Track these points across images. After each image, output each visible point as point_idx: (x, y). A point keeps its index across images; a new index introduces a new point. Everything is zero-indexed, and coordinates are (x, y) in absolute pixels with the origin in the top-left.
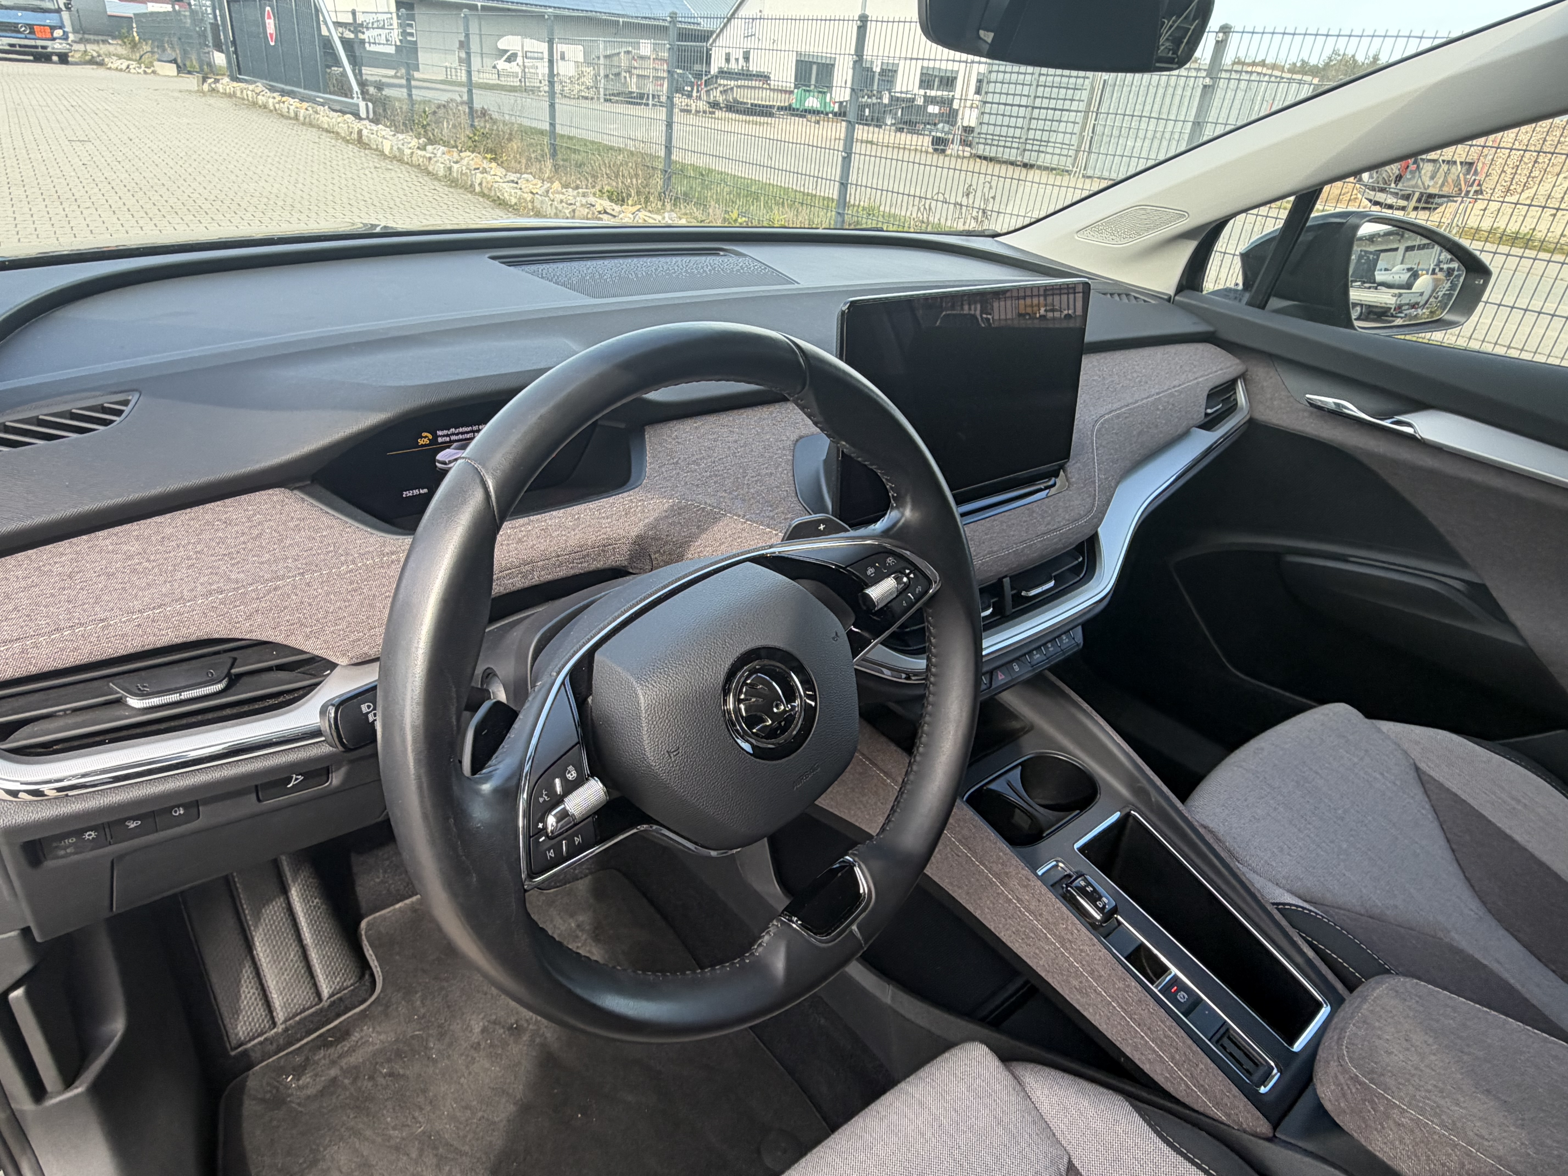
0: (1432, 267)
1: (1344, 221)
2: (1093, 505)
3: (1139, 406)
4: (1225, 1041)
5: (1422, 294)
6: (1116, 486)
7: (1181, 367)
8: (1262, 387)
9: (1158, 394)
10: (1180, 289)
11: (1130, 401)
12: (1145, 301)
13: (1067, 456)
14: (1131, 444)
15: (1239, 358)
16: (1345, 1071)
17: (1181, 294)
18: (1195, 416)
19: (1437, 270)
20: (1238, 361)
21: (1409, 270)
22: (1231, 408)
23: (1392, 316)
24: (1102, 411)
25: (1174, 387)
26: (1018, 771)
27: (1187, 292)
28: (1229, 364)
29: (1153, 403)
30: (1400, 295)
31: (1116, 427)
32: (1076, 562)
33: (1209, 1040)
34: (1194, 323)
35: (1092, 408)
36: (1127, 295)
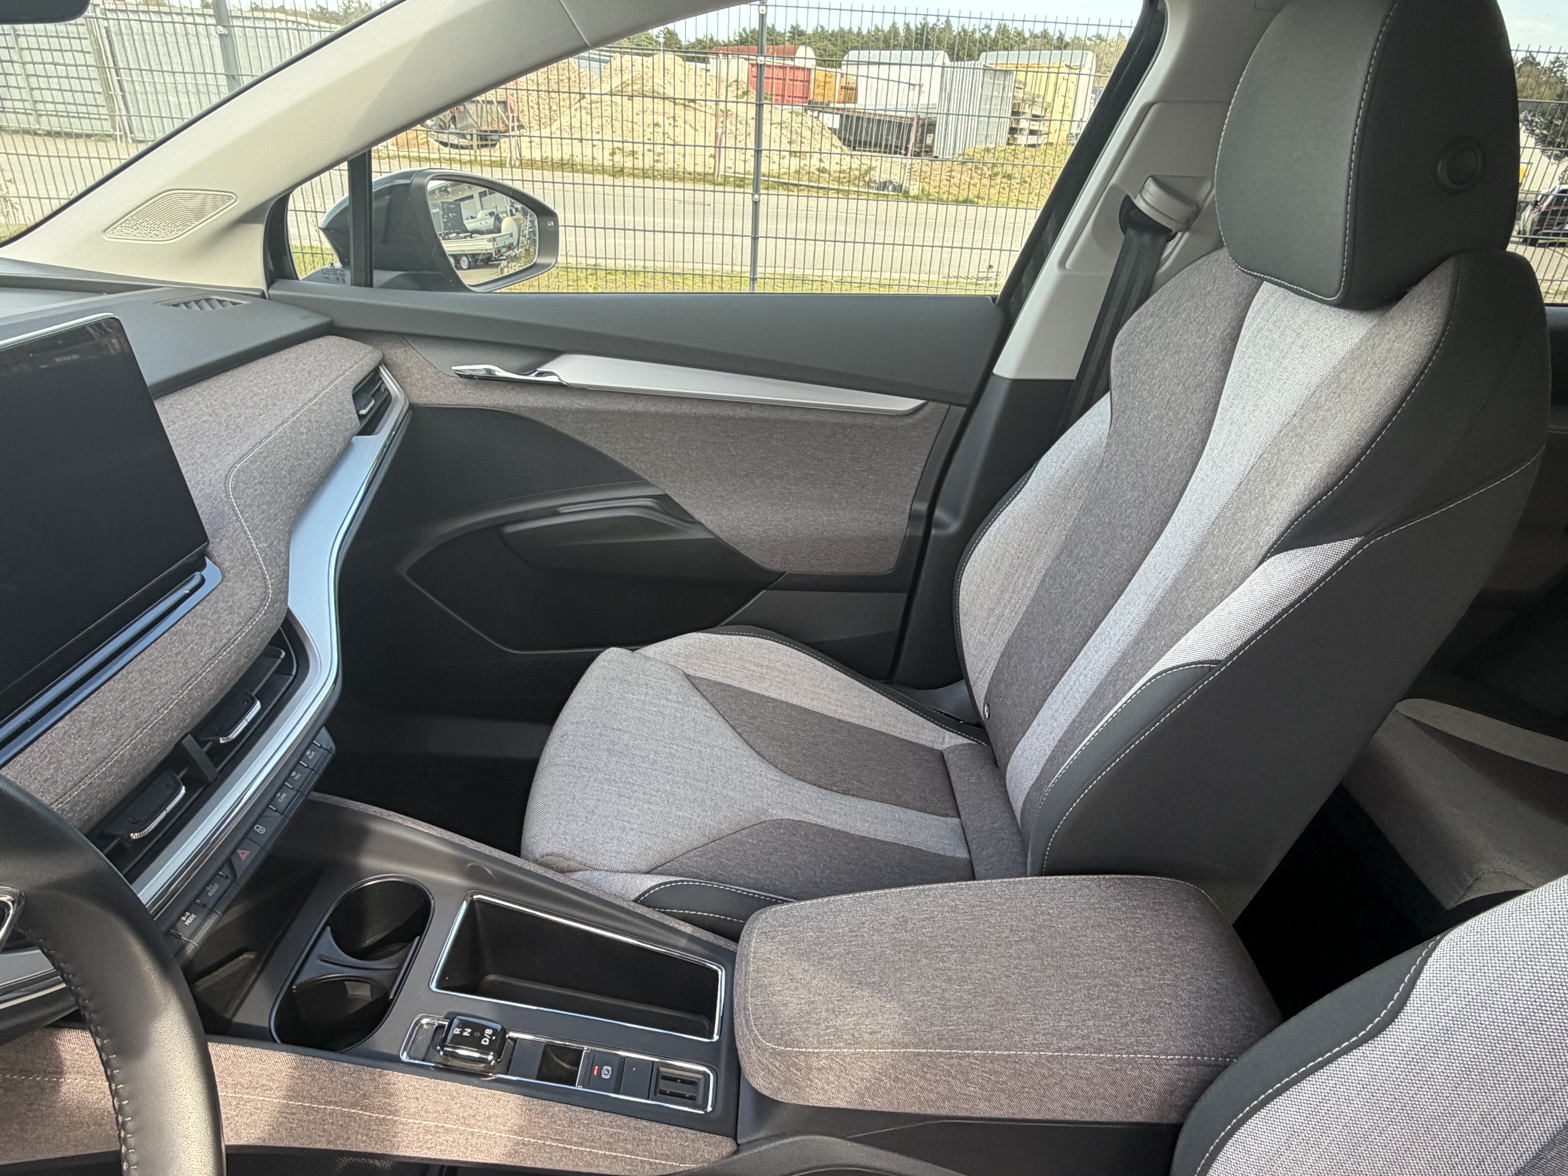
0: (508, 208)
1: (409, 182)
2: (266, 587)
3: (275, 439)
4: (663, 1085)
5: (511, 235)
6: (288, 548)
7: (309, 372)
8: (408, 369)
9: (293, 414)
10: (271, 280)
11: (263, 434)
12: (234, 304)
13: (205, 539)
14: (286, 488)
15: (371, 344)
16: (765, 1050)
17: (275, 285)
18: (349, 427)
19: (514, 211)
20: (370, 348)
21: (491, 214)
22: (386, 401)
23: (496, 260)
24: (230, 460)
25: (310, 400)
26: (328, 935)
27: (280, 283)
28: (362, 354)
29: (292, 428)
30: (494, 239)
31: (256, 474)
32: (279, 661)
33: (648, 1099)
34: (304, 318)
35: (215, 461)
36: (207, 300)
